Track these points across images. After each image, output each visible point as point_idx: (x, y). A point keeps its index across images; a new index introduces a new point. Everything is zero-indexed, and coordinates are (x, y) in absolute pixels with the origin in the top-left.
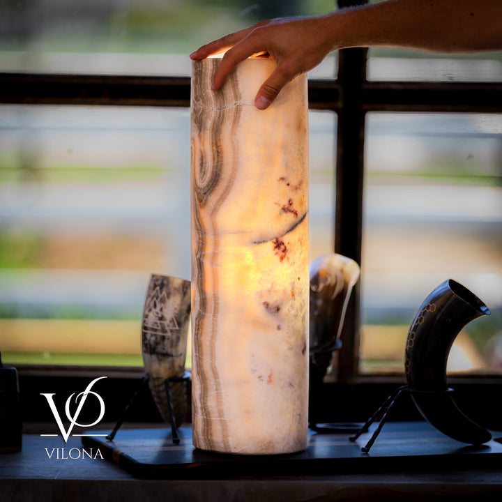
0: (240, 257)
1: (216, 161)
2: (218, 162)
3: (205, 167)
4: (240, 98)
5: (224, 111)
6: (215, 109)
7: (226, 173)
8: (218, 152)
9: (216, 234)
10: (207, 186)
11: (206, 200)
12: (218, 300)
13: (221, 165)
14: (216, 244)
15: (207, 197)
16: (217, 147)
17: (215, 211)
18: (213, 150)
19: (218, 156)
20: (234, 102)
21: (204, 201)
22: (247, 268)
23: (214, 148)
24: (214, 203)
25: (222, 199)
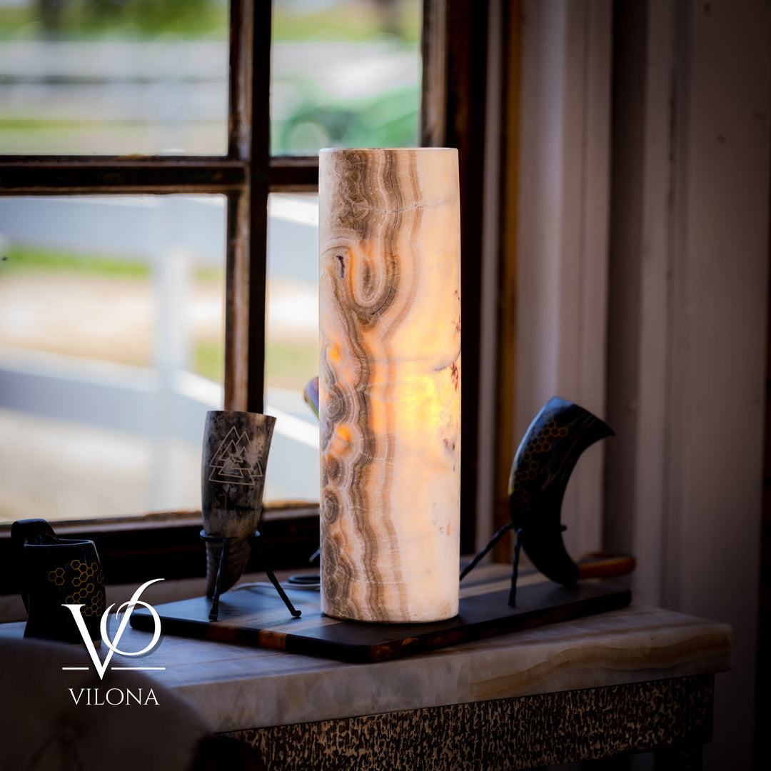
0: (421, 388)
1: (391, 274)
2: (394, 275)
3: (374, 281)
4: (421, 198)
5: (402, 213)
6: (389, 212)
7: (404, 289)
8: (393, 263)
9: (390, 360)
10: (378, 304)
11: (375, 322)
12: (394, 440)
13: (398, 278)
14: (391, 373)
15: (378, 317)
16: (393, 257)
17: (389, 334)
18: (386, 261)
19: (394, 267)
20: (414, 203)
21: (371, 322)
22: (429, 400)
23: (389, 258)
24: (389, 325)
25: (400, 319)
